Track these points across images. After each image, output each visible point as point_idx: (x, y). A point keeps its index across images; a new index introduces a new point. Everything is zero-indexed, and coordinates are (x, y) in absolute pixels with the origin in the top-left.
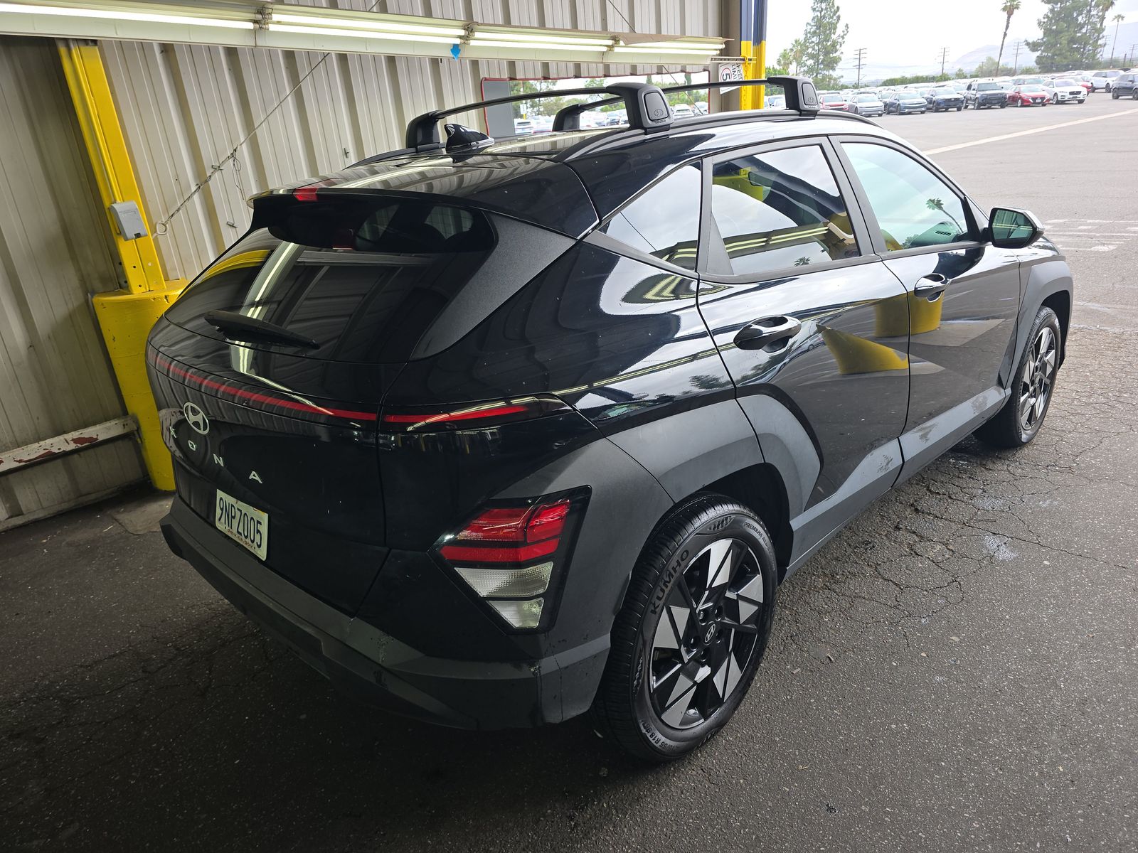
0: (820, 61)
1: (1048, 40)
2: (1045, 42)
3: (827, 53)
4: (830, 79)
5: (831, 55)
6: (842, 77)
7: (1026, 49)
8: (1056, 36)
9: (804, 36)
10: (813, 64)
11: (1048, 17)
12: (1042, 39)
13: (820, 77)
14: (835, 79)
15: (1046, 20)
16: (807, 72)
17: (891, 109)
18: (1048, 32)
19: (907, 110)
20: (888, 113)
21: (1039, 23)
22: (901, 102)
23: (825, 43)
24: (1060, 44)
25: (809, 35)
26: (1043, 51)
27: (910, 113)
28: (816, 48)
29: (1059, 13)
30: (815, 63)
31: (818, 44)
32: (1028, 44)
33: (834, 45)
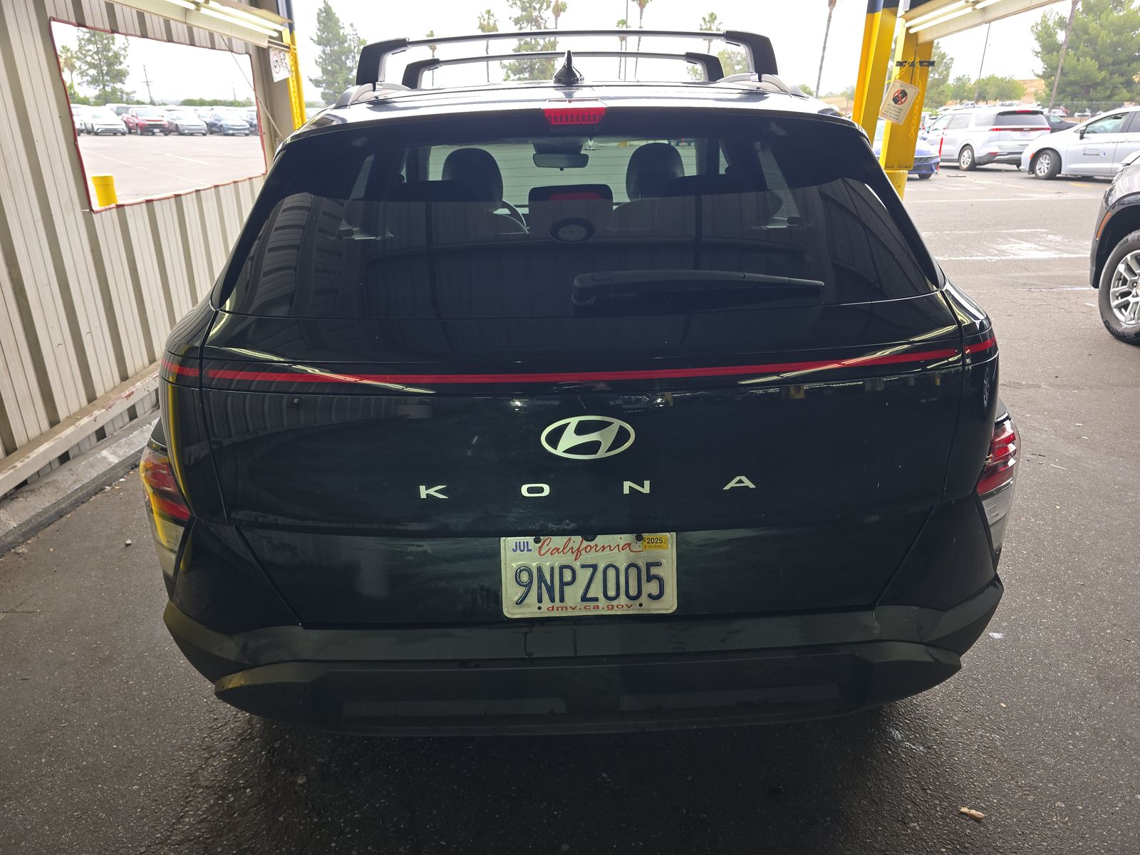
0: (105, 72)
1: (327, 79)
2: (324, 80)
3: (110, 64)
4: (122, 92)
5: (116, 67)
6: (135, 92)
7: (311, 85)
8: (333, 75)
9: (78, 43)
10: (96, 75)
11: (322, 57)
12: (322, 77)
13: (108, 89)
14: (127, 94)
15: (321, 60)
16: (91, 83)
17: (213, 129)
18: (325, 71)
19: (231, 132)
20: (212, 133)
21: (316, 62)
22: (222, 123)
23: (104, 53)
24: (338, 84)
25: (83, 42)
26: (325, 89)
27: (233, 135)
28: (96, 57)
29: (331, 55)
30: (98, 73)
31: (97, 53)
32: (311, 80)
33: (116, 56)
